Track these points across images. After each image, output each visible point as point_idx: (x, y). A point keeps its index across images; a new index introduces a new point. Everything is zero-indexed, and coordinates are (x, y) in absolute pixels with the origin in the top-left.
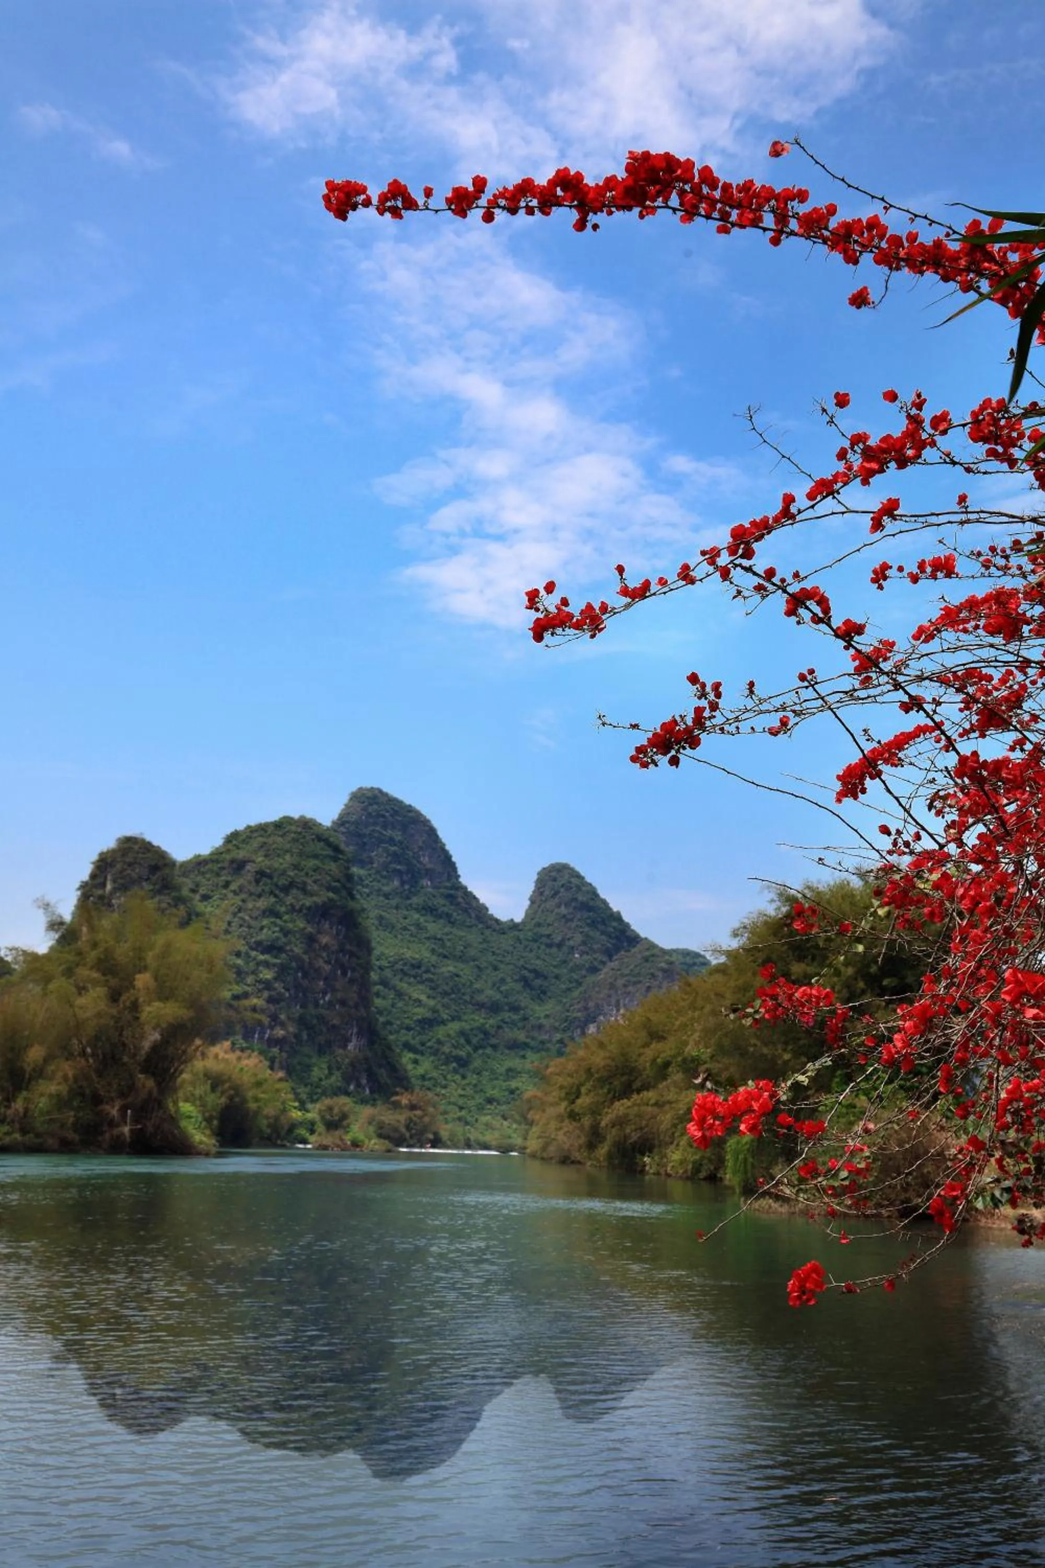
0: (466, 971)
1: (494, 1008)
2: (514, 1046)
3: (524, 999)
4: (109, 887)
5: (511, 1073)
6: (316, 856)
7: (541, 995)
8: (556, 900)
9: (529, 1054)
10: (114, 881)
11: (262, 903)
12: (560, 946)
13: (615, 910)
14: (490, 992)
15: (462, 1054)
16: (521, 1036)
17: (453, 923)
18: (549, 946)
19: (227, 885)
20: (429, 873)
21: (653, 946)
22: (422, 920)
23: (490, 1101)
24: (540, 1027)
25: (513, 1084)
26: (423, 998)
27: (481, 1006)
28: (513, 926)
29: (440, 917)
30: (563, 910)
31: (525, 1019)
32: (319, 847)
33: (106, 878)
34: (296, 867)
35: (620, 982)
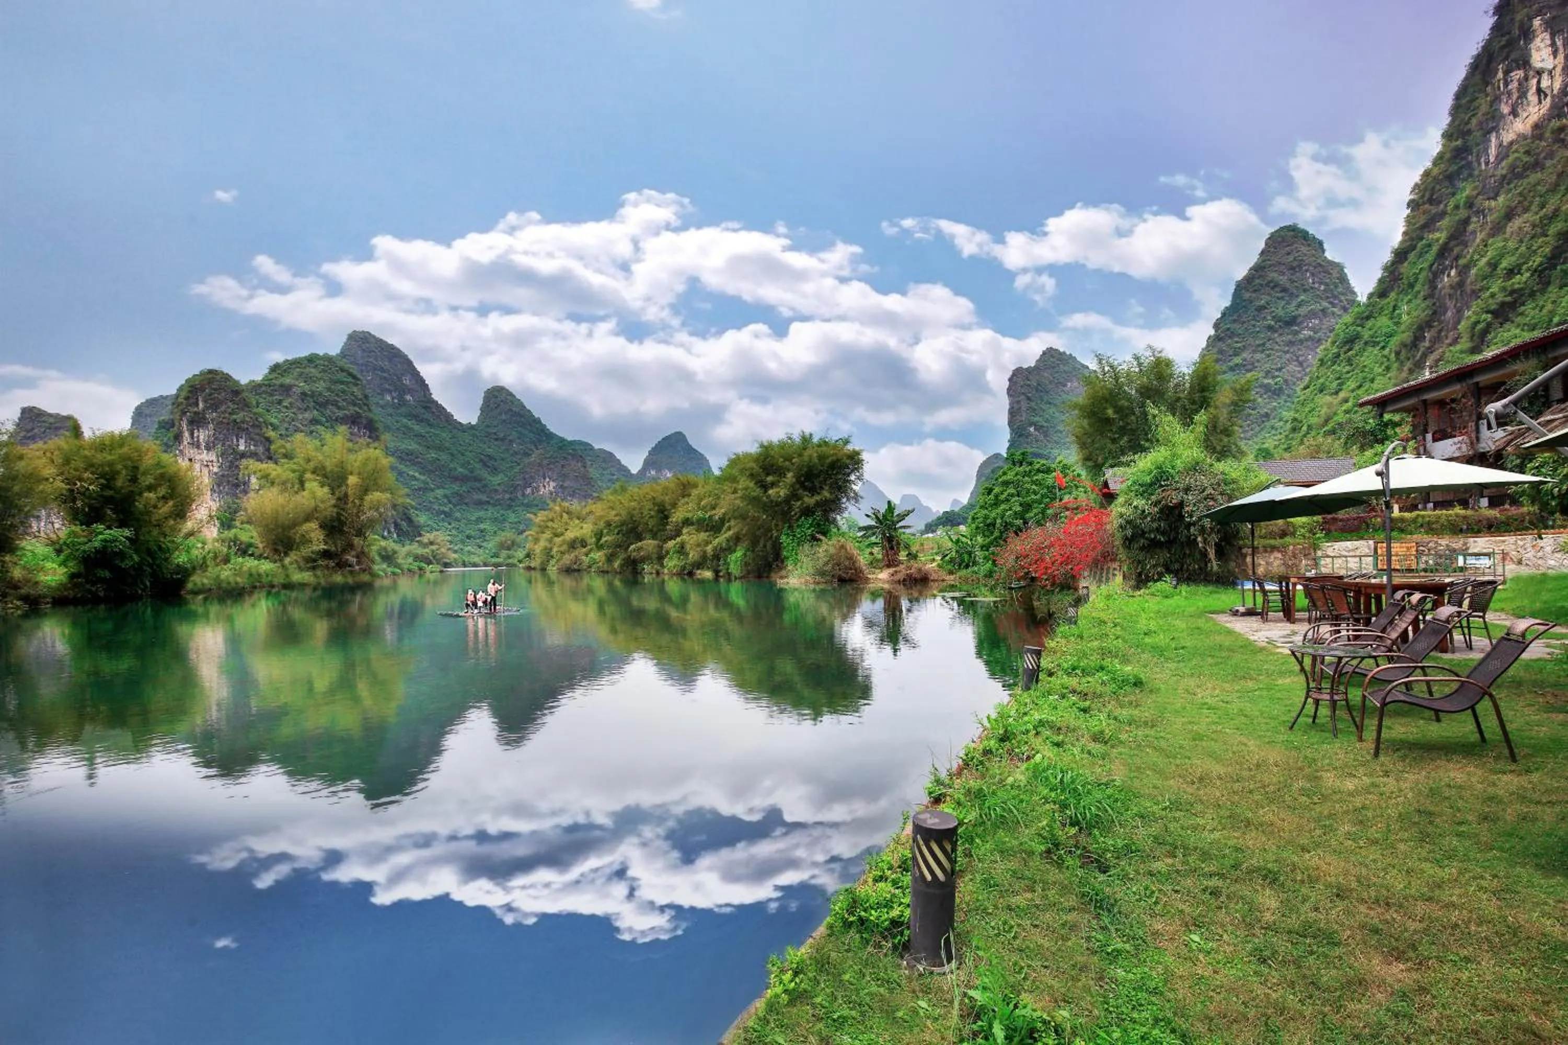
0: (444, 457)
1: (463, 479)
2: (480, 503)
3: (484, 473)
4: (201, 405)
5: (480, 520)
6: (342, 383)
7: (495, 470)
8: (498, 410)
9: (490, 508)
10: (205, 401)
11: (308, 415)
12: (503, 440)
13: (536, 416)
14: (460, 470)
15: (446, 509)
16: (484, 498)
17: (430, 425)
18: (496, 440)
19: (280, 402)
20: (410, 391)
21: (562, 440)
22: (409, 423)
23: (469, 537)
24: (496, 491)
25: (482, 526)
26: (417, 474)
27: (456, 479)
28: (471, 427)
29: (422, 421)
30: (504, 417)
31: (485, 486)
32: (342, 376)
33: (197, 399)
34: (329, 389)
35: (545, 462)
